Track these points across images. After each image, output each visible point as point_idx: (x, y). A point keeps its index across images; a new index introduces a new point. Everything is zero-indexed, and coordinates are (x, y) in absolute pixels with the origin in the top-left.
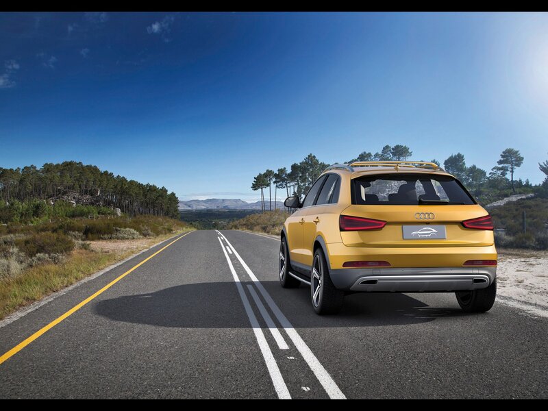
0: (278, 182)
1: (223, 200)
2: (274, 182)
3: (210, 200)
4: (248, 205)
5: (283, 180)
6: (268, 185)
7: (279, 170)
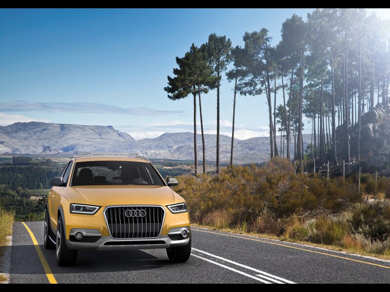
0: (244, 74)
1: (63, 127)
2: (231, 76)
3: (25, 125)
4: (132, 144)
5: (257, 70)
6: (214, 84)
7: (246, 38)
